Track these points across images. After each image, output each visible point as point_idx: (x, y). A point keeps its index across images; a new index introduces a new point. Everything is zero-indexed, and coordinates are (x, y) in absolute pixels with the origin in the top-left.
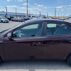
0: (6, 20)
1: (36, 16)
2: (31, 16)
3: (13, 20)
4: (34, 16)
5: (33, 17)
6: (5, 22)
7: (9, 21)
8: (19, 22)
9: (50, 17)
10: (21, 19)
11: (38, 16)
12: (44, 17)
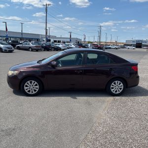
0: (8, 48)
1: (61, 40)
2: (52, 40)
3: (19, 48)
4: (57, 40)
5: (55, 41)
6: (6, 52)
7: (13, 49)
8: (32, 51)
9: (89, 42)
10: (35, 45)
11: (66, 40)
12: (78, 42)
